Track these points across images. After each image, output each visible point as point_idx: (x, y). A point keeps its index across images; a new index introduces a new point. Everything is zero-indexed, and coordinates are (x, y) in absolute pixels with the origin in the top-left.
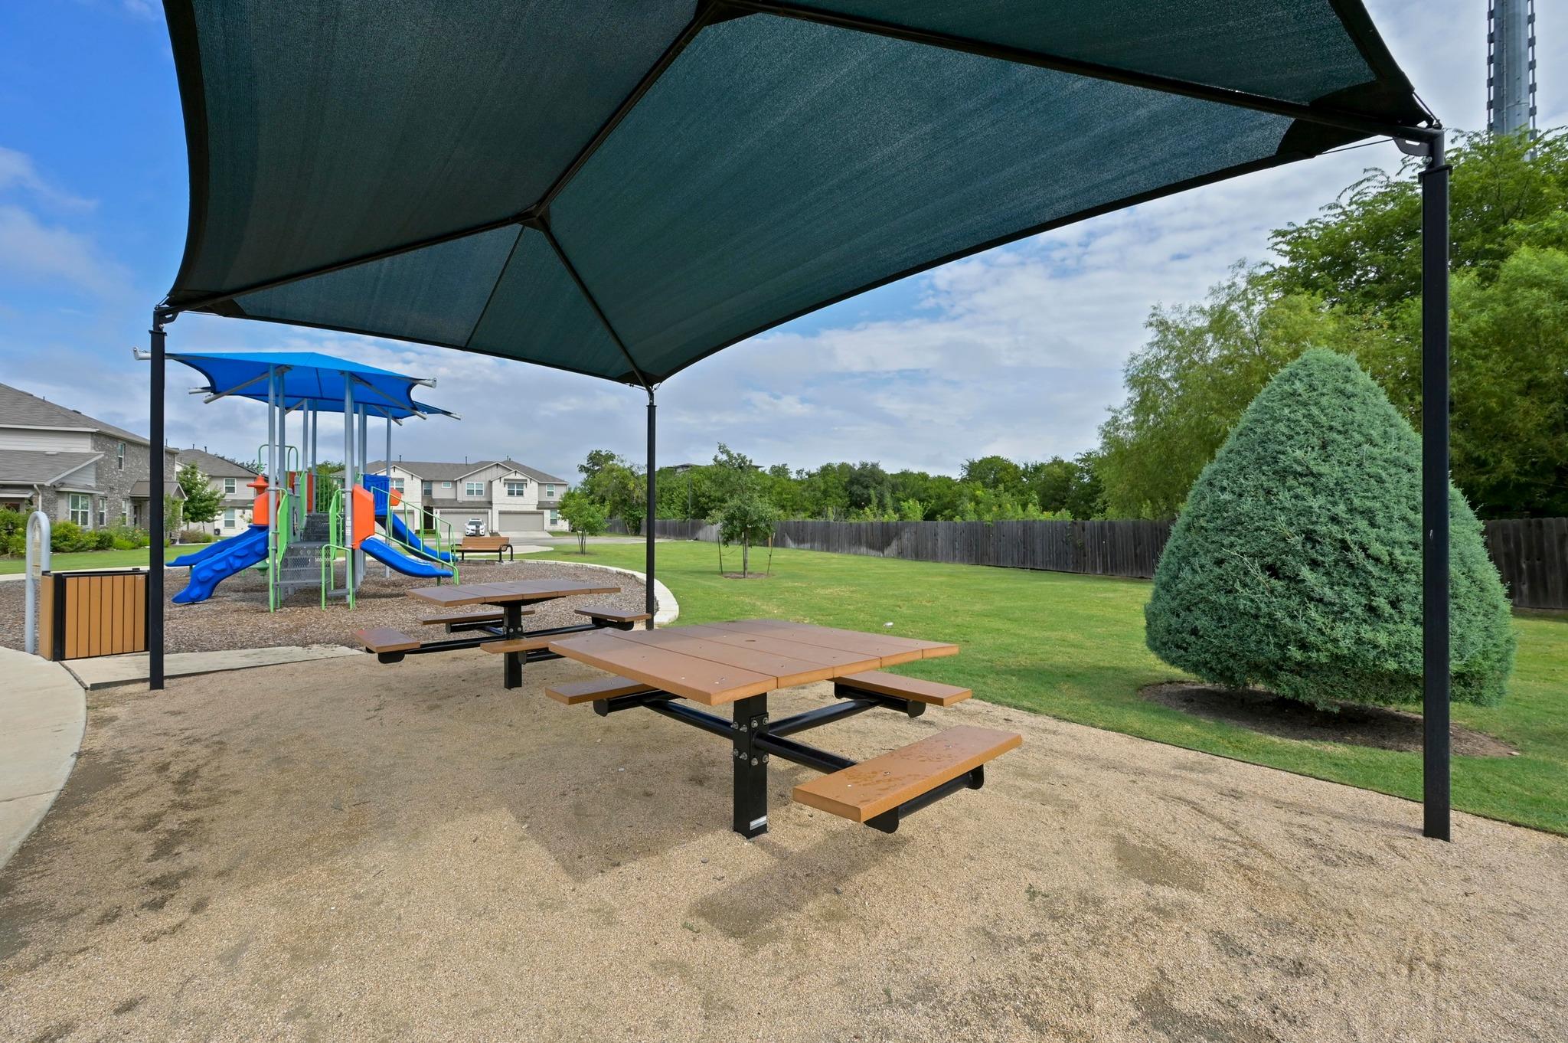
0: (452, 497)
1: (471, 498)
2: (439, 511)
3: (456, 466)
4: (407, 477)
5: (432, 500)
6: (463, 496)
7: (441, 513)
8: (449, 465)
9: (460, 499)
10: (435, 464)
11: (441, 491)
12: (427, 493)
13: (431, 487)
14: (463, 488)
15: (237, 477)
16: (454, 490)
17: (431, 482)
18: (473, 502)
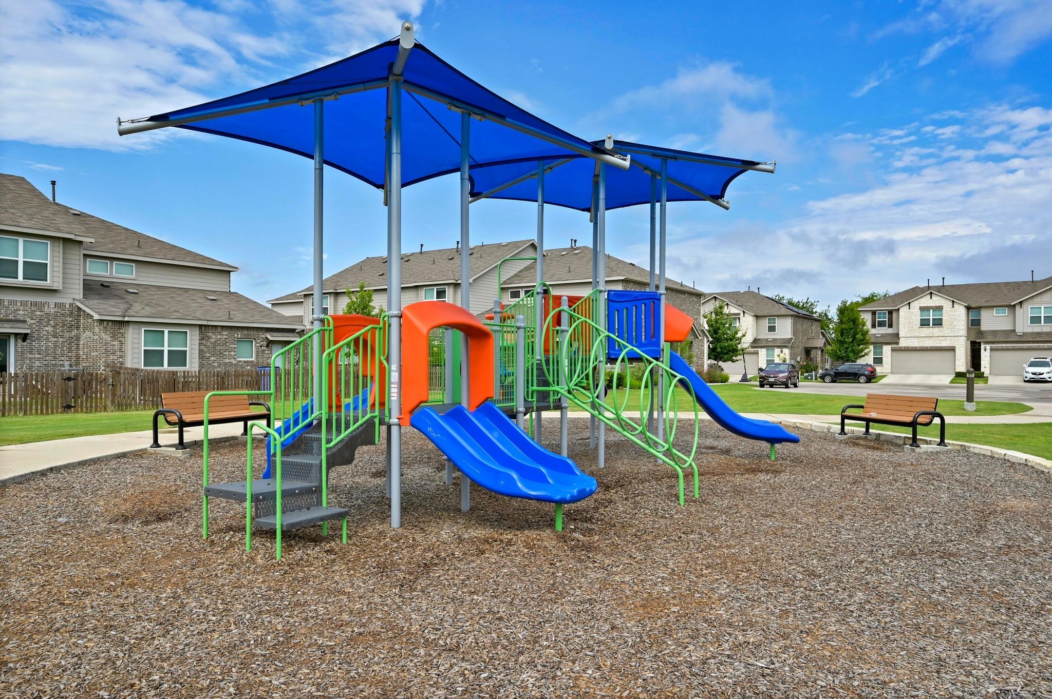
0: (1008, 327)
1: (1037, 328)
2: (988, 347)
3: (1018, 285)
4: (946, 303)
5: (981, 333)
6: (1024, 326)
7: (991, 350)
8: (1007, 284)
9: (1019, 330)
10: (988, 284)
11: (991, 321)
12: (975, 323)
13: (979, 315)
14: (1024, 315)
15: (778, 316)
16: (1011, 317)
17: (979, 308)
18: (1039, 334)
